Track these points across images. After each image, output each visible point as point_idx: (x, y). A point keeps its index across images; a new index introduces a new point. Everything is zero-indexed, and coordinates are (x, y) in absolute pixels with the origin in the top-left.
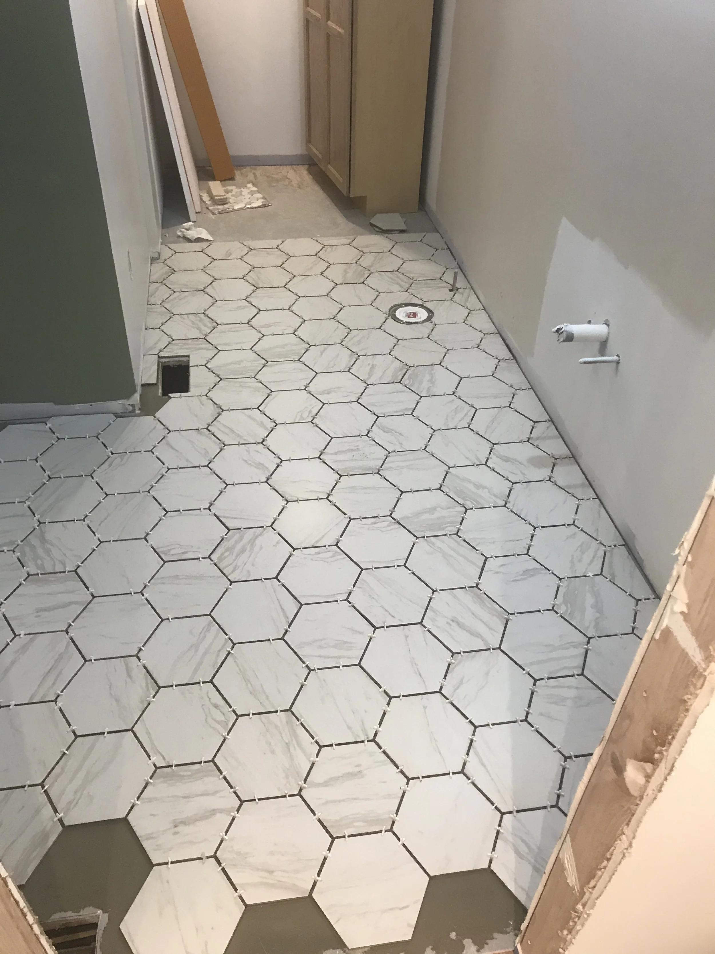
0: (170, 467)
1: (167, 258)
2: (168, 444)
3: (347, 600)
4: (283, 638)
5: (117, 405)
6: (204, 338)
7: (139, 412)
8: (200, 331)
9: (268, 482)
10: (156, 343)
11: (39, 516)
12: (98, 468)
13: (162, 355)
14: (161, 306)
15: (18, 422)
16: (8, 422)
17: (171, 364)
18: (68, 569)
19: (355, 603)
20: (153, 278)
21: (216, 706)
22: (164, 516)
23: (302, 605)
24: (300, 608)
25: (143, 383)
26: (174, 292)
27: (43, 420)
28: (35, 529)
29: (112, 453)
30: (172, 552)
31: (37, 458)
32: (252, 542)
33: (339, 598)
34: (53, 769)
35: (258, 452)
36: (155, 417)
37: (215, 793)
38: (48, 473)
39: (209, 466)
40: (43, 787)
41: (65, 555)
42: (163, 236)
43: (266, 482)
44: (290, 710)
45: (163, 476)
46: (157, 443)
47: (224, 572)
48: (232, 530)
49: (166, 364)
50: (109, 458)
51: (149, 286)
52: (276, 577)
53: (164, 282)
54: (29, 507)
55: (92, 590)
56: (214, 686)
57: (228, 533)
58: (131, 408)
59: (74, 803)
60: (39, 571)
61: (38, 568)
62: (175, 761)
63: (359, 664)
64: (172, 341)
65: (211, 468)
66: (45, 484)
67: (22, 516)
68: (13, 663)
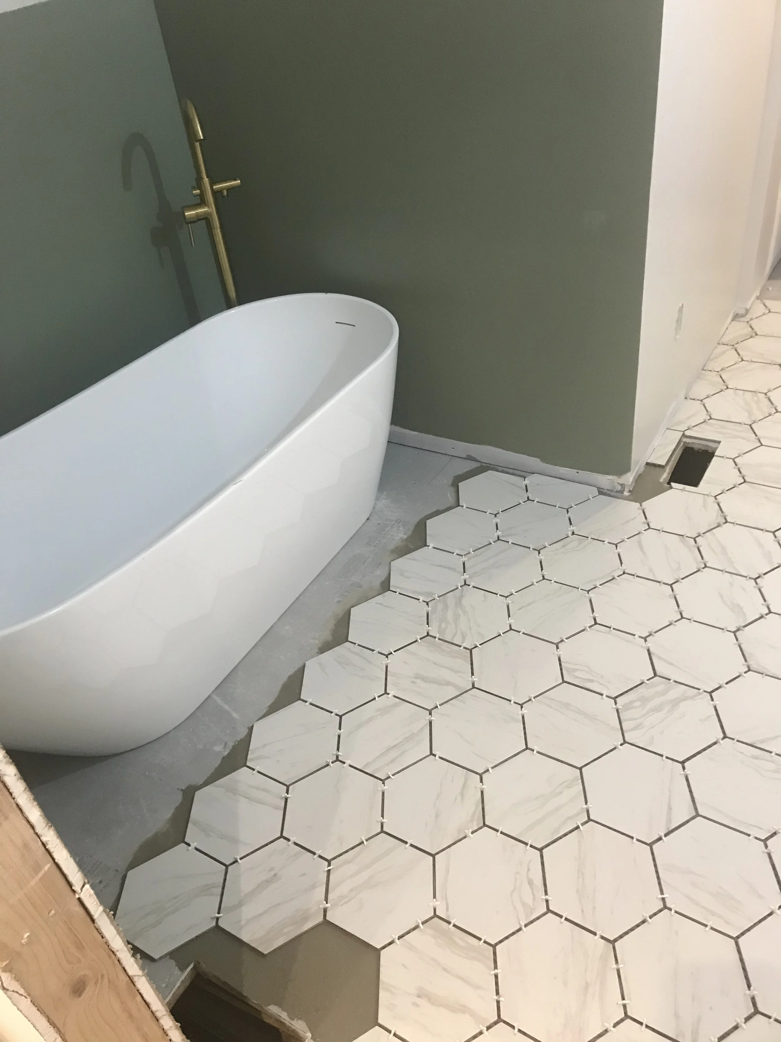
0: (626, 571)
1: (754, 317)
2: (640, 544)
3: (765, 841)
4: (651, 845)
5: (605, 480)
6: (750, 425)
7: (628, 494)
8: (750, 414)
9: (737, 634)
10: (689, 418)
11: (468, 576)
12: (549, 545)
13: (688, 434)
14: (717, 375)
15: (500, 469)
16: (492, 466)
17: (696, 447)
18: (464, 645)
19: (773, 852)
20: (725, 340)
21: (530, 883)
22: (590, 627)
23: (698, 815)
24: (693, 818)
25: (649, 461)
26: (742, 360)
27: (523, 473)
28: (457, 588)
29: (573, 533)
30: (577, 674)
31: (498, 513)
32: (676, 703)
33: (754, 832)
34: (346, 852)
35: (744, 590)
36: (641, 505)
37: (477, 987)
38: (499, 533)
39: (673, 586)
40: (329, 865)
41: (470, 629)
42: (764, 290)
43: (734, 632)
44: (613, 942)
45: (614, 578)
46: (626, 537)
47: (623, 724)
48: (660, 676)
49: (689, 446)
50: (568, 537)
51: (716, 348)
52: (683, 763)
53: (736, 346)
54: (464, 563)
55: (475, 679)
56: (542, 857)
57: (652, 678)
58: (620, 487)
59: (346, 900)
60: (438, 635)
61: (439, 632)
62: (455, 920)
63: (736, 939)
64: (709, 420)
65: (674, 588)
66: (490, 544)
67: (454, 570)
68: (370, 719)
